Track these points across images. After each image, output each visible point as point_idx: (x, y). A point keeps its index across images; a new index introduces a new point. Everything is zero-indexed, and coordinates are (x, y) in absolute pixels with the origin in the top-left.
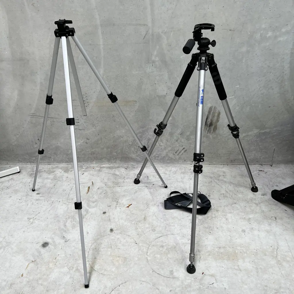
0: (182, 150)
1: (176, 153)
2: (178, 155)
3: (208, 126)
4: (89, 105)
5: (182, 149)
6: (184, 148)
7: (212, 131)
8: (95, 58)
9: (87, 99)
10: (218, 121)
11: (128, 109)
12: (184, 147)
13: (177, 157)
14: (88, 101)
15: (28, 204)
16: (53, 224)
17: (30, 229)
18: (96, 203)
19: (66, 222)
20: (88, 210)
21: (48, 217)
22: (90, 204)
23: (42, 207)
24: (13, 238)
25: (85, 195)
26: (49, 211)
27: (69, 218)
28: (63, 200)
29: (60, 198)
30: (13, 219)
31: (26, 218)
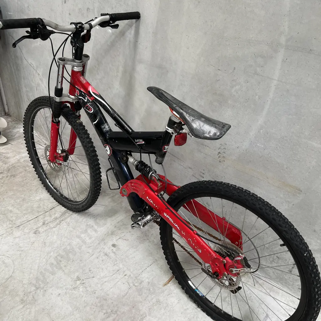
4: (224, 161)
8: (257, 97)
9: (224, 152)
11: (282, 196)
14: (224, 155)
15: (93, 255)
16: (93, 307)
17: (68, 295)
18: (163, 311)
19: (109, 317)
20: (146, 316)
21: (96, 292)
22: (155, 307)
23: (102, 269)
24: (44, 295)
25: (161, 286)
26: (105, 282)
27: (116, 312)
28: (130, 275)
29: (129, 270)
30: (65, 266)
31: (77, 274)
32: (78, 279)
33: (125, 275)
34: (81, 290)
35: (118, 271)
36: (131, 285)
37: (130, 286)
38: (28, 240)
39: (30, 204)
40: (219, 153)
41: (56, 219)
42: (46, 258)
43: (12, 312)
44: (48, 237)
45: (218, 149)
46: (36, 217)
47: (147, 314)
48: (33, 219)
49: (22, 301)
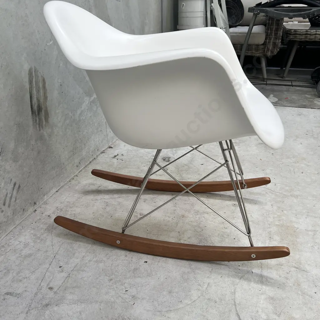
0: (13, 189)
1: (4, 205)
2: (9, 206)
3: (37, 113)
5: (12, 186)
6: (15, 184)
7: (44, 123)
10: (46, 98)
12: (14, 181)
13: (9, 213)
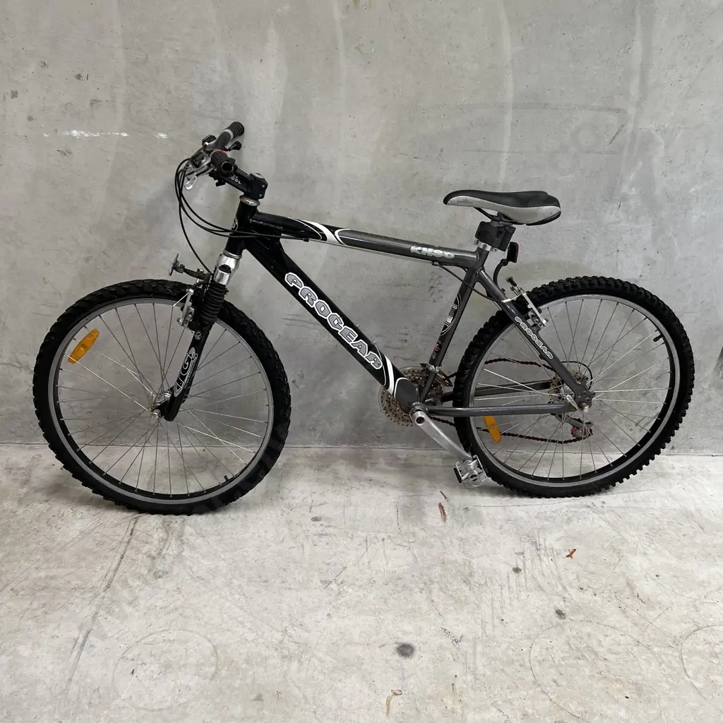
4: (442, 297)
14: (440, 287)
15: (303, 546)
16: (396, 596)
17: (343, 608)
18: (480, 545)
19: (430, 592)
20: (470, 562)
21: (375, 579)
22: (467, 547)
23: (343, 552)
24: (308, 631)
25: (442, 524)
26: (369, 562)
27: (431, 581)
28: (389, 536)
29: (379, 531)
30: (283, 582)
31: (316, 581)
32: (327, 583)
33: (383, 540)
34: (350, 590)
35: (366, 541)
36: (405, 544)
37: (406, 547)
38: (164, 591)
39: (72, 549)
40: (432, 287)
41: (164, 540)
42: (234, 592)
43: (291, 679)
44: (191, 568)
45: (429, 282)
46: (122, 558)
47: (469, 559)
48: (119, 565)
49: (287, 658)
